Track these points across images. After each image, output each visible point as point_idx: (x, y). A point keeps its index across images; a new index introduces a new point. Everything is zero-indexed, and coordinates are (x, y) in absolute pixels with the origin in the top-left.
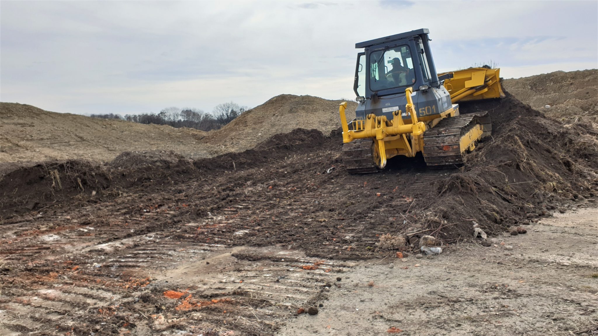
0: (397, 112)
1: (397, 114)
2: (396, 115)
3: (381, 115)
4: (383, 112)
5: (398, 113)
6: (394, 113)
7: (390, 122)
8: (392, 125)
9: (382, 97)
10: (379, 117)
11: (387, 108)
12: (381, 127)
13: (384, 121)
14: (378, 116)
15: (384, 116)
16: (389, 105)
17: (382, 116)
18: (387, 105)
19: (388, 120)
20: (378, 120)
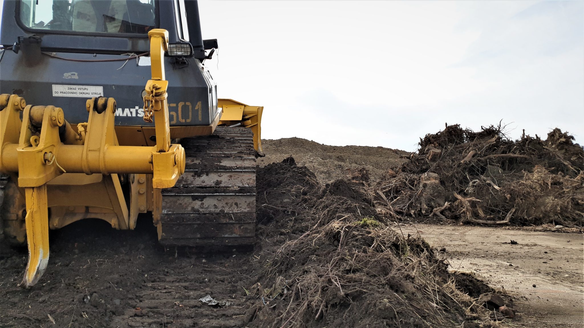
0: (101, 102)
1: (100, 109)
2: (99, 112)
3: (46, 104)
4: (54, 95)
5: (105, 106)
6: (90, 103)
7: (76, 130)
8: (79, 141)
9: (54, 54)
10: (37, 110)
11: (66, 87)
12: (41, 146)
13: (53, 124)
14: (34, 104)
15: (57, 109)
16: (76, 77)
17: (50, 107)
18: (67, 75)
19: (68, 124)
20: (31, 118)
